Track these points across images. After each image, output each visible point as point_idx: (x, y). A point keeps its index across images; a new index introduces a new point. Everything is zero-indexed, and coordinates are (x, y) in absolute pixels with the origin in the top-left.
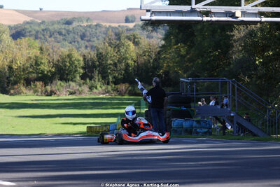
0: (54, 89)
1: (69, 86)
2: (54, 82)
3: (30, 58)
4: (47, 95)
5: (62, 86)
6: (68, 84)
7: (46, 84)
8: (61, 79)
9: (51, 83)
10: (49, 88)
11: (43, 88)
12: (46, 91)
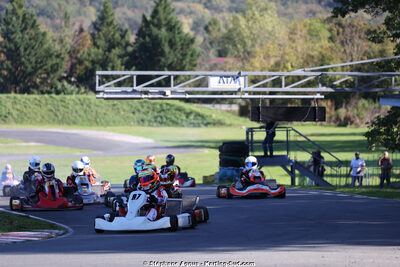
0: (350, 114)
1: (380, 108)
2: (353, 101)
3: (313, 57)
4: (340, 125)
5: (366, 109)
6: (377, 105)
7: (337, 106)
8: (366, 96)
9: (347, 103)
10: (342, 112)
11: (333, 113)
12: (338, 118)
